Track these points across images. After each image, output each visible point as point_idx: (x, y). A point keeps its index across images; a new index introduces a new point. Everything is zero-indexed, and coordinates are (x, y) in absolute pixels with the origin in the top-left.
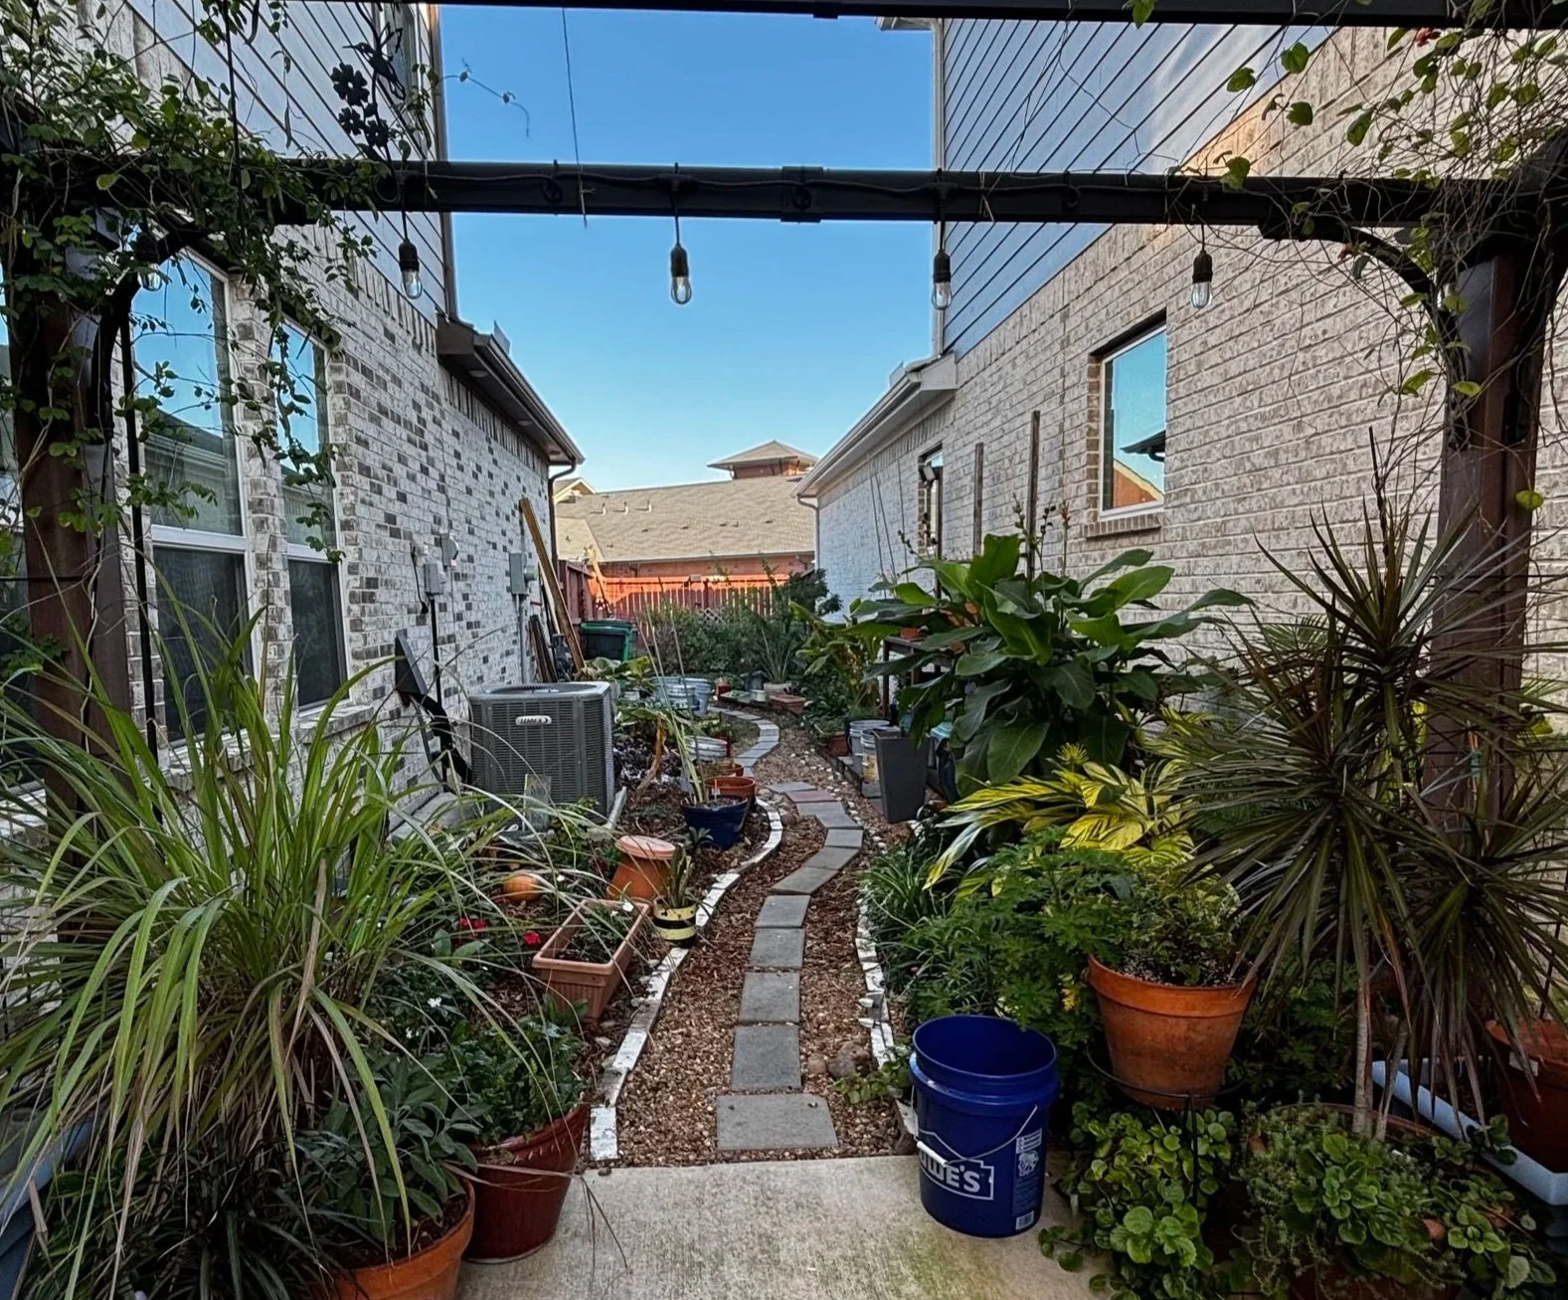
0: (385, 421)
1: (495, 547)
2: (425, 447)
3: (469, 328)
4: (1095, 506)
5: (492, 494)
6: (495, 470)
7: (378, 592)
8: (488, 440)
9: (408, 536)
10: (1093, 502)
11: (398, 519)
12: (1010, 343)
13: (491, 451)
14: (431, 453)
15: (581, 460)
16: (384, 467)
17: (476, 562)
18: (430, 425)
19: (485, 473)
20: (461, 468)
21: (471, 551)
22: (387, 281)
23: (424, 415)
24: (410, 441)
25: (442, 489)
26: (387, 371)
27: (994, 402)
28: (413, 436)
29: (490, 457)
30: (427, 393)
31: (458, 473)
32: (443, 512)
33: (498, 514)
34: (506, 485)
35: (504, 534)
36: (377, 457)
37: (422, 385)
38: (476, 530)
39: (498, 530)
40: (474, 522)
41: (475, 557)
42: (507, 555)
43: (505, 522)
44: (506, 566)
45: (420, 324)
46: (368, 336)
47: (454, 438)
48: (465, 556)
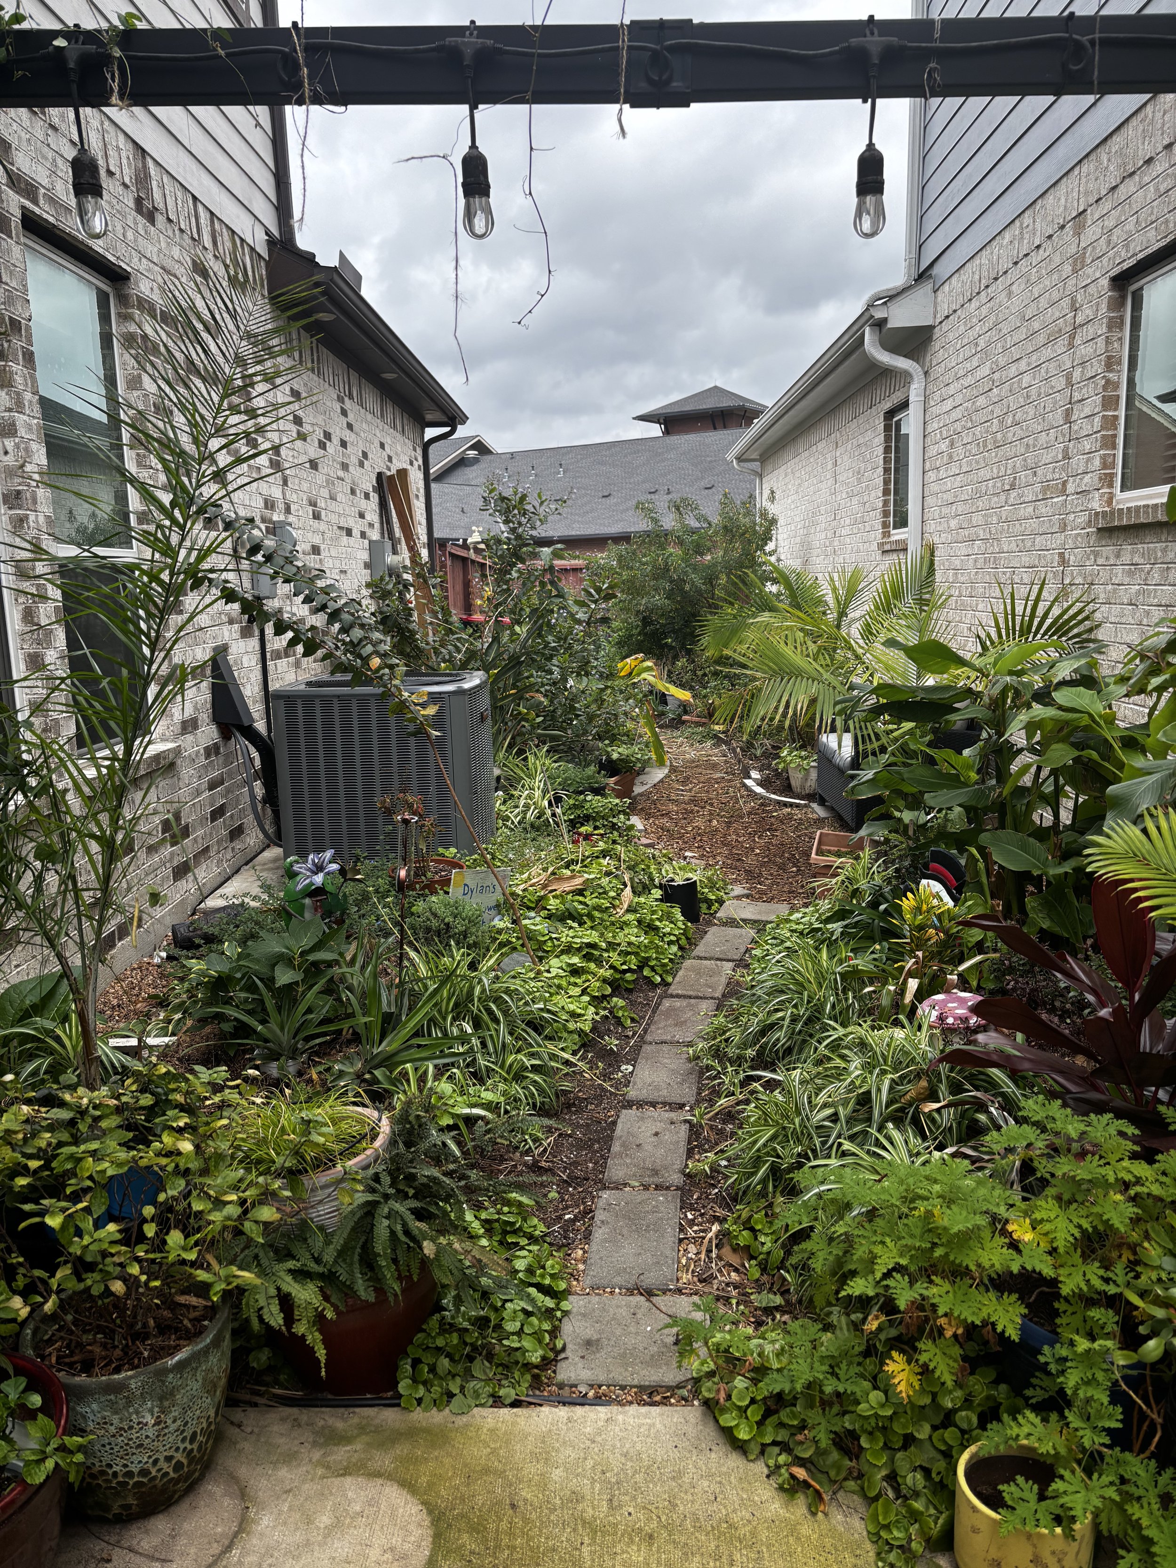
1: (349, 532)
3: (309, 258)
4: (1111, 485)
5: (345, 467)
6: (348, 436)
8: (340, 399)
10: (1109, 480)
12: (1005, 264)
13: (344, 413)
14: (261, 420)
15: (464, 419)
17: (324, 554)
19: (336, 440)
20: (302, 437)
21: (317, 540)
25: (276, 465)
27: (982, 343)
29: (343, 421)
31: (299, 443)
32: (276, 493)
33: (353, 492)
34: (365, 455)
35: (362, 516)
38: (323, 513)
39: (354, 511)
40: (321, 504)
41: (322, 547)
42: (366, 542)
43: (364, 501)
44: (365, 556)
45: (243, 253)
46: (169, 272)
47: (293, 400)
48: (308, 547)
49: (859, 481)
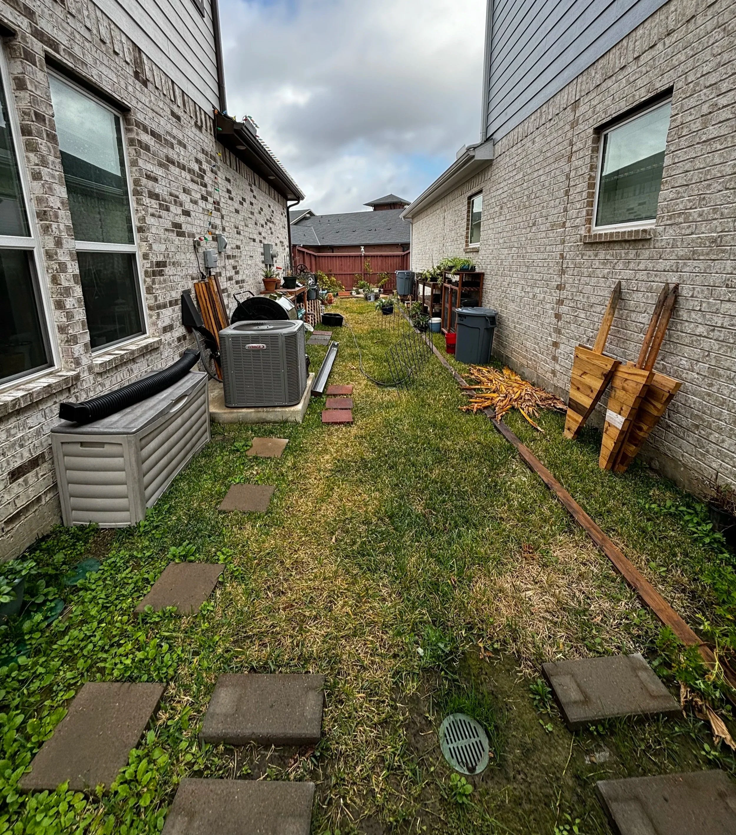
0: (172, 168)
2: (205, 186)
3: (232, 120)
4: (590, 224)
5: (252, 213)
6: (254, 201)
7: (166, 270)
8: (250, 185)
9: (191, 235)
10: (589, 221)
11: (183, 226)
12: (531, 130)
13: (252, 191)
14: (209, 189)
15: (303, 198)
16: (171, 195)
17: (242, 249)
18: (209, 174)
20: (231, 199)
21: (239, 243)
22: (173, 82)
23: (204, 167)
24: (192, 180)
25: (218, 210)
26: (174, 138)
27: (518, 164)
28: (196, 179)
29: (252, 194)
30: (206, 155)
31: (230, 202)
32: (218, 222)
33: (256, 224)
34: (262, 209)
35: (260, 234)
36: (165, 188)
37: (203, 150)
38: (242, 232)
39: (257, 232)
40: (241, 228)
41: (241, 246)
42: (262, 245)
43: (261, 228)
44: (262, 250)
45: (201, 114)
46: (156, 113)
47: (227, 182)
48: (234, 246)
49: (455, 225)
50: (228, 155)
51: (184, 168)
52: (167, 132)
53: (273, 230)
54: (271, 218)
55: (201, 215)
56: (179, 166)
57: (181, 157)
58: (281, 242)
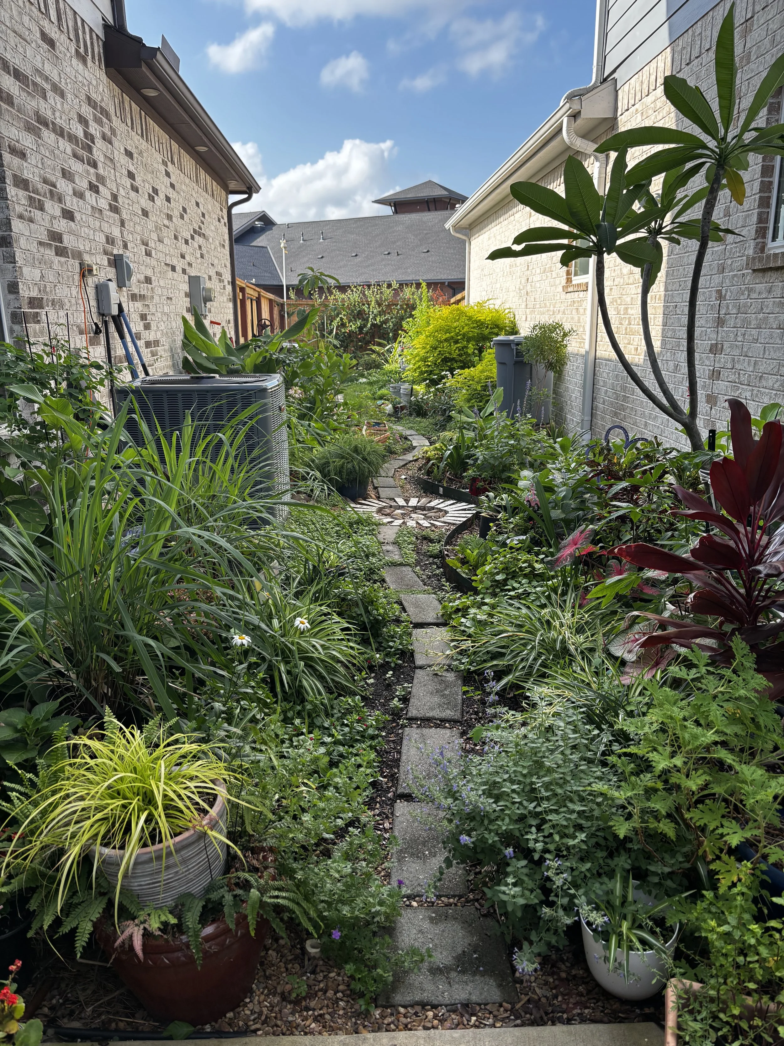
0: (46, 134)
1: (173, 269)
2: (94, 165)
3: (138, 41)
4: (764, 237)
5: (169, 217)
6: (171, 194)
7: (43, 313)
8: (165, 163)
9: (78, 255)
11: (65, 238)
13: (168, 174)
14: (101, 171)
15: (258, 189)
16: (45, 181)
17: (154, 284)
18: (99, 143)
19: (162, 195)
20: (135, 190)
21: (149, 273)
23: (92, 130)
24: (75, 156)
25: (115, 209)
26: (46, 79)
28: (80, 152)
29: (167, 180)
30: (95, 108)
31: (133, 194)
32: (116, 232)
33: (176, 238)
34: (184, 210)
35: (183, 257)
36: (36, 170)
37: (89, 98)
38: (153, 252)
39: (177, 253)
40: (152, 244)
41: (153, 278)
42: (186, 277)
43: (184, 246)
44: (186, 287)
45: (84, 32)
46: (20, 36)
47: (127, 158)
48: (142, 278)
50: (127, 108)
51: (62, 134)
52: (37, 70)
53: (204, 251)
54: (200, 228)
55: (91, 219)
56: (54, 131)
57: (57, 114)
58: (218, 274)
